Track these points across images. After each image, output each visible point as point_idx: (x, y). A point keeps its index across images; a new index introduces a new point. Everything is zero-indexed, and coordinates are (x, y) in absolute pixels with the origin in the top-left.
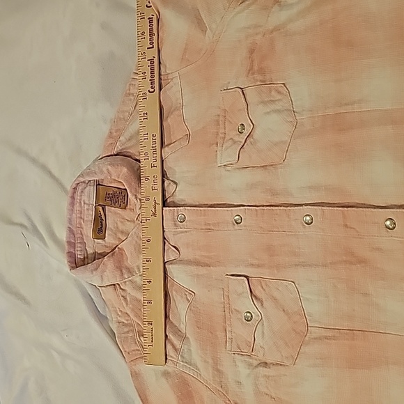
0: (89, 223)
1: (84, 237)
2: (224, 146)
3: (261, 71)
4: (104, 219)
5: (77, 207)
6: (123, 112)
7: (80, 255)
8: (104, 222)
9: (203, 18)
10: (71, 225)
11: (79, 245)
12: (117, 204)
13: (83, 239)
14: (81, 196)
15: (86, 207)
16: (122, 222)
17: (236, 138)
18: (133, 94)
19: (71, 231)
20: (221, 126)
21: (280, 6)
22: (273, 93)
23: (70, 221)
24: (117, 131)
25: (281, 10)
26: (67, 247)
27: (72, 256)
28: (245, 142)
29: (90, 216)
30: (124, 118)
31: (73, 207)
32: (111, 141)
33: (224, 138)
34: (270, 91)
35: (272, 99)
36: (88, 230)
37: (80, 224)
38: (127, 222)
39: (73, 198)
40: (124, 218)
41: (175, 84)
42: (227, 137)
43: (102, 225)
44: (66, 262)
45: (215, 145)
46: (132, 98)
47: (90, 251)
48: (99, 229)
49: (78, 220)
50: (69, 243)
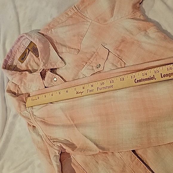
0: (20, 53)
1: (15, 57)
2: (88, 67)
3: (121, 51)
4: (27, 56)
5: (19, 44)
6: (60, 19)
7: (9, 63)
8: (26, 56)
9: (115, 12)
10: (13, 49)
11: (11, 59)
12: (35, 53)
13: (14, 57)
14: (23, 41)
15: (23, 46)
16: (32, 61)
17: (94, 68)
18: (68, 15)
19: (11, 51)
20: (92, 58)
21: (145, 33)
22: (119, 63)
23: (13, 47)
24: (53, 25)
25: (144, 36)
26: (6, 57)
27: (6, 61)
28: (96, 73)
29: (22, 51)
30: (59, 22)
31: (17, 42)
32: (48, 27)
33: (91, 63)
34: (118, 62)
35: (117, 65)
36: (18, 55)
37: (16, 51)
38: (34, 63)
39: (19, 39)
40: (34, 60)
41: (87, 24)
42: (92, 65)
43: (25, 57)
44: (2, 63)
45: (85, 63)
46: (67, 16)
47: (15, 64)
48: (23, 58)
49: (16, 49)
50: (8, 56)
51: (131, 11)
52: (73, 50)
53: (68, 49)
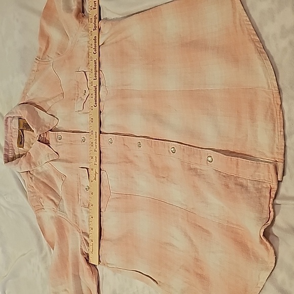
0: (15, 138)
2: (78, 101)
5: (9, 130)
7: (11, 156)
8: (23, 138)
10: (7, 139)
11: (11, 151)
12: (29, 129)
13: (13, 147)
14: (11, 124)
15: (14, 130)
17: (83, 97)
19: (6, 142)
20: (76, 90)
23: (6, 137)
26: (4, 151)
27: (6, 155)
28: (86, 100)
29: (16, 135)
31: (7, 130)
37: (11, 139)
39: (6, 125)
42: (79, 96)
43: (22, 140)
45: (74, 100)
47: (17, 154)
48: (21, 142)
49: (10, 137)
50: (5, 149)
51: (78, 23)
52: (57, 97)
53: (52, 100)
